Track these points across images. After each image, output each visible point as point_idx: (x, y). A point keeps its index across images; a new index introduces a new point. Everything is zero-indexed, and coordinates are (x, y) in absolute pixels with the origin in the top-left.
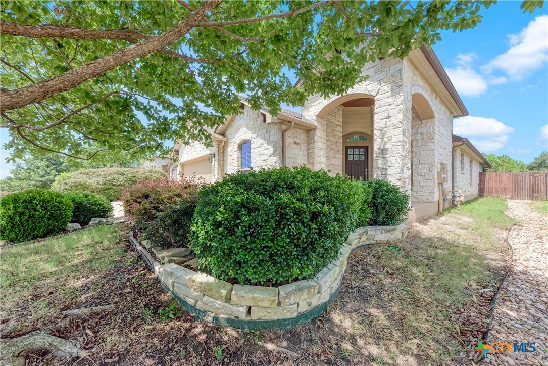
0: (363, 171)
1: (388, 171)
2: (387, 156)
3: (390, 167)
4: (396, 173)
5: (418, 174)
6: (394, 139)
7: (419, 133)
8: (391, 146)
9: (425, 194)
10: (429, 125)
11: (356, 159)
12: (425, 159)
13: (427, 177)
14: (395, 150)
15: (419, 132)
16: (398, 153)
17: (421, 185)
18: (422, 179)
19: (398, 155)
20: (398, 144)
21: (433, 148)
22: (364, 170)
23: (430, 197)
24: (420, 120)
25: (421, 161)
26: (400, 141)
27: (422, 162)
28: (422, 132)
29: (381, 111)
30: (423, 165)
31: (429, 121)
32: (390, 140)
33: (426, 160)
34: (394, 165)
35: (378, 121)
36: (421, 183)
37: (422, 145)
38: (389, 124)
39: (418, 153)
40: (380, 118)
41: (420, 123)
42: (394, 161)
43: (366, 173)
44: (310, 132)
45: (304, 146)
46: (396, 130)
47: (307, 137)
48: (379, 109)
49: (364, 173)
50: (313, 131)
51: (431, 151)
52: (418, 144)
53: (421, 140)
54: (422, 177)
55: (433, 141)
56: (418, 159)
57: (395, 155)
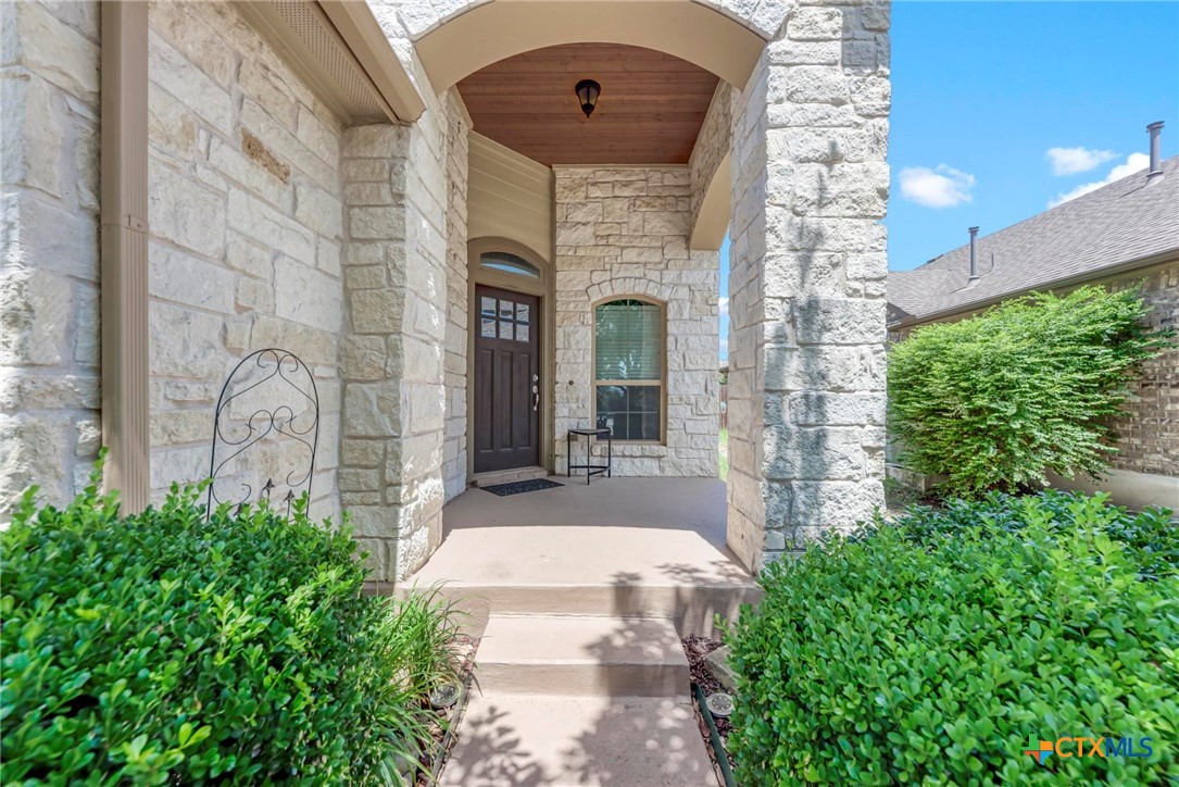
0: (526, 381)
1: (829, 408)
2: (827, 337)
3: (839, 389)
4: (864, 420)
5: (681, 399)
6: (856, 266)
7: (685, 285)
8: (840, 296)
9: (695, 454)
10: (705, 266)
11: (503, 335)
12: (698, 358)
13: (702, 408)
14: (860, 318)
15: (684, 280)
16: (870, 330)
17: (688, 430)
18: (689, 412)
19: (870, 337)
20: (872, 288)
21: (715, 332)
22: (530, 378)
23: (707, 462)
24: (688, 248)
25: (688, 363)
26: (878, 280)
27: (690, 367)
28: (690, 282)
29: (798, 118)
30: (694, 373)
31: (707, 254)
32: (835, 265)
33: (700, 361)
34: (856, 384)
35: (785, 163)
36: (688, 423)
37: (691, 319)
38: (834, 189)
39: (681, 340)
40: (793, 150)
41: (685, 257)
42: (856, 365)
43: (535, 389)
44: (363, 130)
45: (320, 208)
46: (862, 222)
47: (342, 161)
48: (788, 106)
49: (530, 389)
50: (390, 131)
51: (710, 338)
52: (681, 315)
53: (688, 304)
54: (689, 407)
55: (714, 309)
56: (680, 356)
57: (858, 338)
